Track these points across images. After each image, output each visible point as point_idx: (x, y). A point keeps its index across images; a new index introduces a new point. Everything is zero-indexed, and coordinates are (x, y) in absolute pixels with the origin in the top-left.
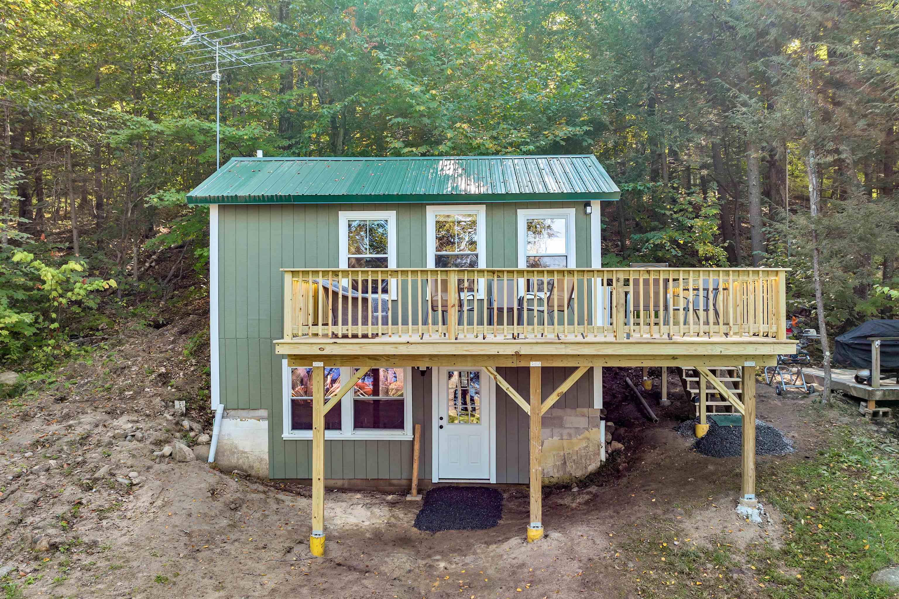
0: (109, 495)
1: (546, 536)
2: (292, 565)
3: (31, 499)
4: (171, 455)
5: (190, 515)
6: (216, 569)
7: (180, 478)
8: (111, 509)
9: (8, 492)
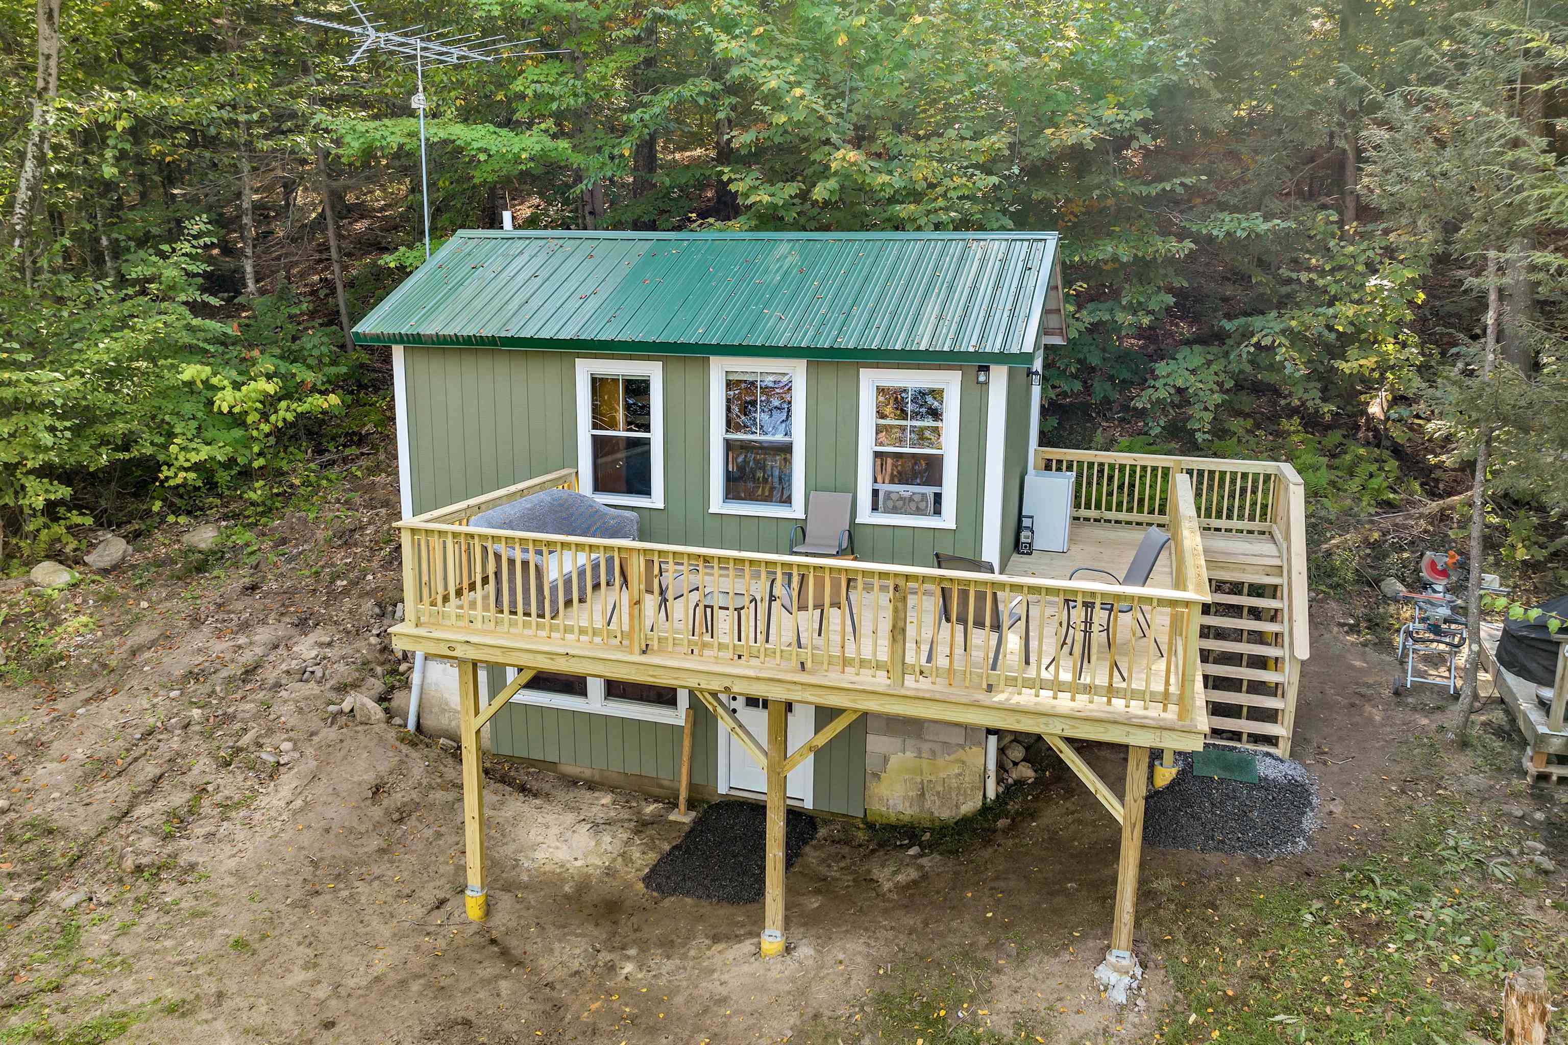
0: (245, 779)
1: (788, 949)
2: (428, 934)
3: (151, 776)
4: (352, 710)
5: (327, 831)
6: (324, 929)
7: (345, 758)
8: (237, 806)
9: (129, 760)
